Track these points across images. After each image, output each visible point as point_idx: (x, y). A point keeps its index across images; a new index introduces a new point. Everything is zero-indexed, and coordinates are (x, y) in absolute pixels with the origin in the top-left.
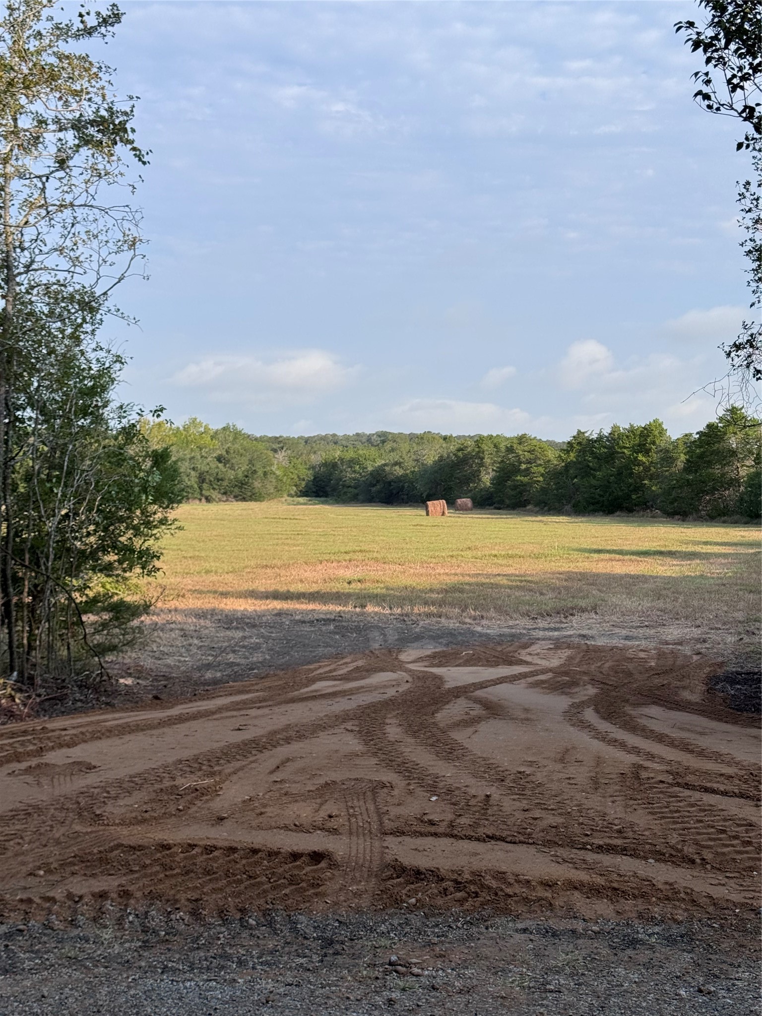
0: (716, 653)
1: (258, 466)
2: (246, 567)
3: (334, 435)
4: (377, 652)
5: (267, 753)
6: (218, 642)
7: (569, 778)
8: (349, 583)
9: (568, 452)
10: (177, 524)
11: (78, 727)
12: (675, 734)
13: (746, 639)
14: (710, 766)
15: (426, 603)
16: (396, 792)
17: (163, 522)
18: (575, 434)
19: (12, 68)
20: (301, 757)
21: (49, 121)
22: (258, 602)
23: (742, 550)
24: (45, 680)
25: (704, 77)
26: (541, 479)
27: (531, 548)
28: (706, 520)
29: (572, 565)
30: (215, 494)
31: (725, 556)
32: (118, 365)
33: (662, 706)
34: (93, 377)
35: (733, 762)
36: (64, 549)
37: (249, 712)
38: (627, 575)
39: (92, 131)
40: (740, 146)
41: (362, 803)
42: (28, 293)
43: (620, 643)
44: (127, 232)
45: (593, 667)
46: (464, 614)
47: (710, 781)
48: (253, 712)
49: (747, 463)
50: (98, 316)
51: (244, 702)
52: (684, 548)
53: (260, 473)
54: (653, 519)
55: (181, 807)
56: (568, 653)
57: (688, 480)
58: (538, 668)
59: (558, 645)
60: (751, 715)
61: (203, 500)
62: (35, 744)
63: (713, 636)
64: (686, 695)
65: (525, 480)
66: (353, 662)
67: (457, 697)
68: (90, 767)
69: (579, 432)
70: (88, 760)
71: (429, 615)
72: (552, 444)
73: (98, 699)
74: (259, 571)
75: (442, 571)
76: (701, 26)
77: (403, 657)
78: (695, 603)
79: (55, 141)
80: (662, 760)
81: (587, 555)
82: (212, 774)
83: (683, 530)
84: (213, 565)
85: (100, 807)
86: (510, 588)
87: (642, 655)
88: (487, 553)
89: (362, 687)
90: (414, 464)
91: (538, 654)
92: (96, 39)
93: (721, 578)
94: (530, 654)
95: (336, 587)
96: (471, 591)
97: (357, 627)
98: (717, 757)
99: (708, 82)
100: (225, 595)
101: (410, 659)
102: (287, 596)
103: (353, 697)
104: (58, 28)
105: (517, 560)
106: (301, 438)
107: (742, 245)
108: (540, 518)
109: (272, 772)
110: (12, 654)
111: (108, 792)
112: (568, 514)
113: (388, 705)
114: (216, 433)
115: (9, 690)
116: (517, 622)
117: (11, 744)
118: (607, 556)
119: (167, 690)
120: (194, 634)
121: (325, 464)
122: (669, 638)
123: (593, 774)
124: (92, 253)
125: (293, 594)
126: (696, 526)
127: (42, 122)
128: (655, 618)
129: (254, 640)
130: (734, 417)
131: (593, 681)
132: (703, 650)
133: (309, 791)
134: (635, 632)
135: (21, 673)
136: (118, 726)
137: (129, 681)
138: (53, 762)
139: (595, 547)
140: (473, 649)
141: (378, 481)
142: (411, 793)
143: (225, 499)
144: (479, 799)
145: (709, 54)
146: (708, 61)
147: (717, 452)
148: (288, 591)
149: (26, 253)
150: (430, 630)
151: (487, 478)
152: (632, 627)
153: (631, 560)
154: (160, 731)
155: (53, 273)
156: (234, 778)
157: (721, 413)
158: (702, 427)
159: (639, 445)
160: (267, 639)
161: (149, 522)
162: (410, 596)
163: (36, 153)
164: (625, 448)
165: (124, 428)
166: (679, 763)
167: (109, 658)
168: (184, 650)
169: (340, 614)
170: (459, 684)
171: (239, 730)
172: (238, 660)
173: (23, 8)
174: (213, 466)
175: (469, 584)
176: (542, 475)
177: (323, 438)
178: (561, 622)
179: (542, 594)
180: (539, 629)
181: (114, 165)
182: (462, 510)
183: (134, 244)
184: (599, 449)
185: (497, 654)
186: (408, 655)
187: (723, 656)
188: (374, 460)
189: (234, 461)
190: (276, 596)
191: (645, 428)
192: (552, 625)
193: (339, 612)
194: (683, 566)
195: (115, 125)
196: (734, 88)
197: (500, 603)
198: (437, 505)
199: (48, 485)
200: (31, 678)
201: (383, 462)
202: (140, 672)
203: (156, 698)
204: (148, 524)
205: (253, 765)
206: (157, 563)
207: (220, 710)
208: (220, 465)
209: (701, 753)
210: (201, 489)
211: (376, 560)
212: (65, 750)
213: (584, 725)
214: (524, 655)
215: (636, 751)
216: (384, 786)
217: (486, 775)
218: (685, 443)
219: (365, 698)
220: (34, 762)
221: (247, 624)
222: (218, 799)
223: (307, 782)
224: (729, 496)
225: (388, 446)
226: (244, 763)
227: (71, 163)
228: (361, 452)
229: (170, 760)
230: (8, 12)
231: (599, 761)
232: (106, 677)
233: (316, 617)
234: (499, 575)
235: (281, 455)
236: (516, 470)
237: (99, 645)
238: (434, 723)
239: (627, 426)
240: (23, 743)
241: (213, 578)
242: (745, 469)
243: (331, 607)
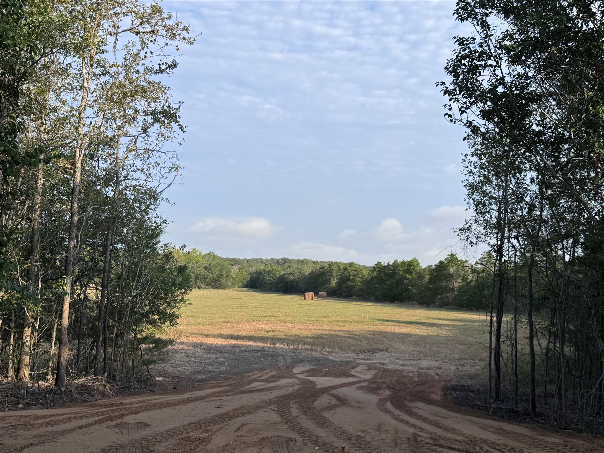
0: (446, 375)
1: (224, 272)
2: (218, 322)
3: (261, 259)
4: (282, 368)
5: (233, 421)
6: (204, 360)
7: (382, 440)
8: (268, 332)
9: (373, 271)
10: (189, 302)
11: (138, 403)
12: (432, 418)
13: (460, 369)
14: (450, 435)
15: (305, 344)
16: (298, 444)
17: (182, 300)
18: (377, 263)
19: (124, 86)
20: (250, 424)
21: (140, 111)
22: (223, 340)
23: (456, 323)
24: (121, 378)
25: (448, 107)
26: (360, 284)
27: (355, 317)
28: (438, 307)
29: (375, 327)
30: (202, 285)
31: (448, 326)
32: (164, 225)
33: (423, 402)
34: (152, 230)
35: (461, 434)
36: (133, 312)
37: (222, 398)
38: (402, 333)
39: (160, 116)
40: (465, 139)
41: (281, 449)
42: (125, 189)
43: (400, 368)
44: (174, 163)
45: (387, 380)
46: (324, 350)
47: (452, 444)
48: (224, 398)
49: (458, 281)
50: (158, 202)
51: (219, 392)
52: (428, 321)
53: (225, 276)
54: (413, 306)
55: (192, 448)
56: (374, 372)
57: (430, 288)
58: (361, 379)
59: (370, 367)
60: (466, 408)
61: (197, 288)
62: (118, 412)
63: (444, 366)
64: (433, 396)
65: (352, 284)
66: (270, 372)
67: (323, 393)
68: (147, 425)
69: (379, 262)
70: (145, 421)
71: (307, 350)
72: (365, 267)
73: (146, 388)
74: (224, 324)
75: (312, 328)
76: (448, 84)
77: (295, 371)
78: (435, 349)
79: (142, 120)
80: (427, 432)
81: (382, 322)
82: (207, 431)
83: (427, 312)
84: (201, 320)
85: (152, 447)
86: (345, 337)
87: (411, 374)
88: (334, 319)
89: (276, 386)
90: (299, 274)
91: (360, 372)
92: (164, 75)
93: (447, 337)
94: (356, 372)
95: (261, 334)
96: (327, 338)
97: (272, 354)
98: (453, 431)
99: (450, 109)
100: (207, 336)
101: (298, 372)
102: (237, 338)
103: (272, 392)
104: (147, 69)
105: (348, 323)
106: (245, 259)
107: (462, 182)
108: (359, 303)
109: (236, 431)
110: (105, 363)
111: (156, 439)
112: (372, 301)
113: (290, 397)
114: (205, 255)
115: (104, 382)
116: (350, 355)
117: (106, 411)
118: (392, 323)
119: (179, 384)
120: (192, 355)
121: (256, 273)
122: (423, 366)
123: (394, 438)
124: (157, 172)
125: (240, 336)
126: (434, 310)
127: (137, 111)
128: (416, 356)
129: (221, 359)
130: (452, 258)
131: (388, 387)
132: (440, 373)
133: (255, 442)
134: (406, 363)
135: (109, 374)
136: (158, 403)
137: (160, 379)
138: (128, 422)
139: (386, 319)
140: (328, 368)
141: (281, 282)
142: (305, 444)
143: (207, 287)
144: (339, 449)
145: (451, 97)
146: (451, 100)
147: (444, 275)
148: (238, 335)
149: (125, 171)
150: (307, 358)
151: (334, 282)
152: (405, 360)
153: (403, 326)
154: (179, 407)
155: (138, 181)
156: (218, 433)
157: (446, 257)
158: (437, 263)
159: (407, 270)
160: (228, 359)
161: (175, 300)
162: (297, 340)
163: (133, 125)
164: (400, 271)
165: (165, 254)
166: (435, 433)
167: (151, 366)
168: (187, 363)
169: (263, 348)
170: (323, 386)
171: (218, 407)
172: (214, 370)
173: (131, 59)
174: (202, 271)
175: (326, 335)
176: (360, 282)
177: (256, 260)
178: (371, 356)
179: (361, 341)
180: (360, 359)
181: (172, 133)
182: (321, 297)
183: (177, 169)
184: (388, 271)
185: (340, 371)
186: (297, 370)
187: (450, 376)
188: (281, 272)
189: (212, 269)
190: (232, 337)
191: (410, 262)
192: (366, 357)
193: (263, 347)
194: (428, 330)
195: (171, 114)
196: (462, 113)
197: (341, 345)
198: (309, 295)
199: (128, 281)
200: (114, 376)
201: (284, 273)
202: (166, 374)
203: (175, 388)
204: (174, 301)
205: (227, 427)
206: (178, 321)
207: (207, 396)
208: (206, 271)
209: (445, 429)
210: (196, 282)
211: (281, 321)
212: (133, 415)
213: (387, 411)
214: (353, 372)
215: (414, 426)
216: (292, 440)
217: (342, 436)
218: (429, 270)
219: (278, 392)
220: (119, 421)
221: (218, 351)
222: (210, 444)
223: (253, 437)
224: (450, 296)
225: (287, 265)
226: (222, 425)
227: (149, 130)
228: (274, 267)
229: (186, 423)
230: (124, 61)
231: (396, 431)
232: (150, 377)
233: (252, 349)
234: (340, 331)
235: (235, 268)
236: (349, 280)
237: (146, 360)
238: (314, 408)
239: (401, 261)
240: (113, 411)
241: (201, 327)
242: (457, 284)
243: (259, 344)
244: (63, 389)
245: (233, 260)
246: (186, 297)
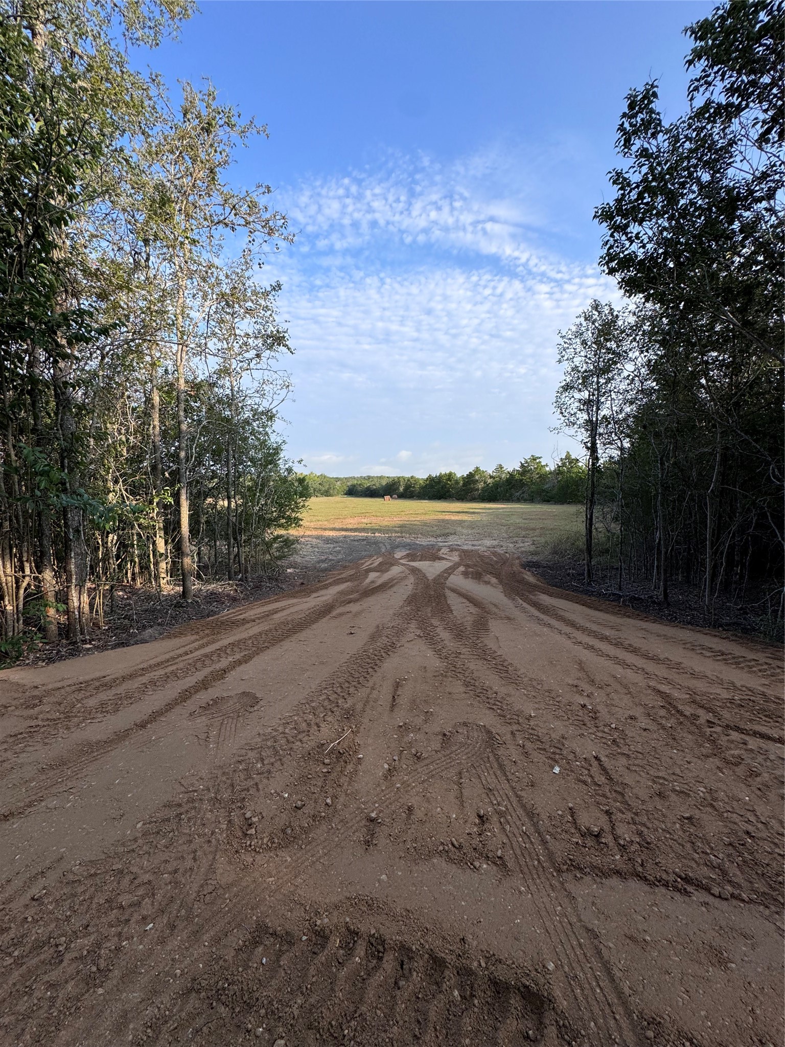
1: (332, 486)
2: (331, 519)
3: (354, 477)
4: (385, 554)
6: (325, 550)
8: (367, 524)
9: (426, 481)
10: (309, 507)
15: (396, 533)
17: (304, 506)
22: (337, 532)
26: (419, 489)
27: (422, 511)
28: (470, 501)
29: (438, 517)
30: (319, 495)
31: (484, 513)
32: (283, 443)
34: (274, 449)
37: (350, 607)
38: (458, 521)
44: (285, 381)
45: (474, 561)
46: (411, 536)
48: (353, 608)
50: (275, 422)
51: (344, 592)
53: (332, 488)
54: (453, 501)
56: (457, 552)
57: (463, 489)
58: (453, 562)
59: (451, 550)
61: (314, 496)
65: (414, 489)
66: (377, 558)
67: (444, 589)
69: (430, 475)
71: (398, 537)
72: (421, 479)
73: (277, 585)
74: (335, 520)
77: (396, 556)
78: (487, 530)
83: (464, 504)
84: (320, 518)
87: (486, 554)
88: (408, 513)
89: (393, 579)
90: (379, 485)
91: (446, 554)
93: (488, 521)
94: (443, 554)
95: (363, 526)
96: (409, 527)
97: (374, 543)
100: (325, 529)
101: (399, 558)
102: (347, 530)
103: (394, 589)
105: (419, 515)
106: (344, 478)
112: (427, 500)
114: (319, 476)
115: (235, 586)
116: (431, 539)
118: (447, 513)
119: (306, 576)
120: (315, 546)
121: (352, 485)
126: (468, 503)
128: (478, 537)
129: (338, 548)
131: (484, 570)
134: (474, 543)
137: (291, 570)
139: (442, 510)
140: (422, 553)
141: (368, 490)
143: (322, 496)
147: (472, 480)
148: (347, 528)
150: (402, 544)
151: (401, 489)
152: (472, 541)
153: (456, 515)
157: (473, 469)
158: (468, 473)
159: (448, 479)
160: (342, 548)
162: (389, 529)
164: (444, 479)
165: (286, 469)
167: (283, 561)
168: (312, 554)
169: (367, 537)
170: (433, 576)
171: (352, 634)
172: (333, 558)
174: (318, 486)
177: (351, 478)
178: (446, 539)
179: (433, 528)
180: (440, 542)
182: (395, 499)
183: (288, 386)
184: (436, 480)
185: (431, 555)
188: (367, 484)
189: (324, 484)
190: (343, 530)
191: (449, 474)
192: (444, 541)
194: (472, 516)
195: (280, 337)
197: (421, 531)
198: (387, 497)
200: (247, 577)
202: (296, 564)
203: (302, 583)
204: (297, 507)
206: (301, 523)
207: (334, 603)
208: (320, 486)
211: (374, 516)
214: (441, 554)
218: (462, 478)
219: (401, 591)
221: (334, 542)
224: (476, 494)
225: (371, 479)
233: (359, 538)
235: (338, 483)
236: (411, 487)
241: (321, 523)
242: (481, 485)
243: (363, 534)
244: (190, 601)
245: (337, 478)
246: (306, 504)
